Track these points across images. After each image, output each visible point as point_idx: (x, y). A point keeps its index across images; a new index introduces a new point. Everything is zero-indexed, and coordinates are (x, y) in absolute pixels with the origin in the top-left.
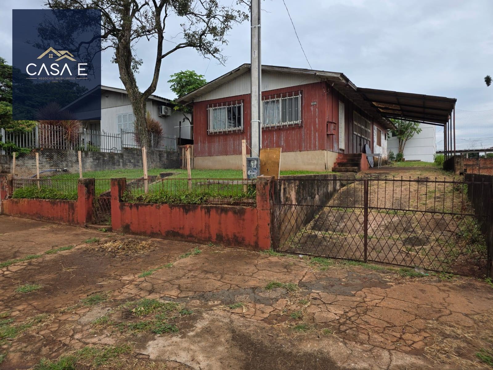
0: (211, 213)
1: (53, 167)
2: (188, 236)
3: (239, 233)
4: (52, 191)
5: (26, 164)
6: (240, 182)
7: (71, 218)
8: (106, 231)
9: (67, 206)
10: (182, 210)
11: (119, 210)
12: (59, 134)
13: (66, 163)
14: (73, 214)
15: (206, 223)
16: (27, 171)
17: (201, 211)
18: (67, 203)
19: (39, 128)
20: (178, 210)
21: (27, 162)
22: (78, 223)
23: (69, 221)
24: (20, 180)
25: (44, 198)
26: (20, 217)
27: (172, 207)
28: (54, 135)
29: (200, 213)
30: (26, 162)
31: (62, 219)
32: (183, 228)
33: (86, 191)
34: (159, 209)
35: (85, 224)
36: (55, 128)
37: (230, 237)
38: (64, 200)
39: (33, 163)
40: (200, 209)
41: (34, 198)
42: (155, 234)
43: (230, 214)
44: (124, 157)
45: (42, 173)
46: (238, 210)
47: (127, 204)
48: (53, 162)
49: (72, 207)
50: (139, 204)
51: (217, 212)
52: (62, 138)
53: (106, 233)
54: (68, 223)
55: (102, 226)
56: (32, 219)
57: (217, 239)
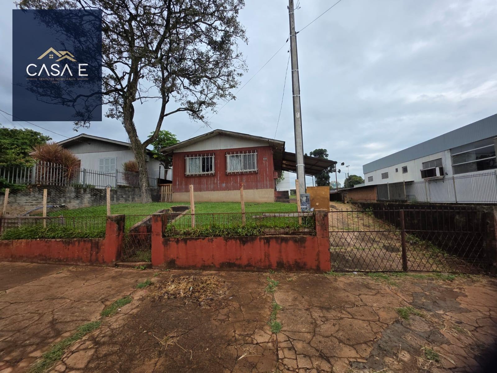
0: (270, 243)
1: (50, 203)
2: (246, 266)
3: (300, 259)
4: (66, 229)
5: (18, 201)
6: (296, 215)
7: (94, 257)
8: (145, 269)
9: (89, 245)
10: (239, 242)
11: (163, 246)
12: (59, 171)
13: (64, 199)
14: (97, 253)
15: (265, 253)
16: (18, 208)
17: (260, 241)
18: (88, 241)
19: (37, 165)
20: (234, 242)
21: (20, 199)
22: (104, 262)
23: (90, 261)
24: (15, 219)
25: (54, 238)
26: (11, 261)
27: (227, 239)
28: (53, 172)
29: (259, 244)
30: (18, 198)
31: (80, 259)
32: (240, 259)
33: (117, 228)
34: (212, 242)
35: (115, 263)
36: (55, 165)
37: (291, 263)
38: (83, 238)
39: (27, 200)
40: (258, 240)
41: (36, 238)
42: (207, 266)
43: (291, 243)
44: (118, 193)
45: (38, 209)
46: (299, 239)
47: (174, 239)
48: (51, 197)
49: (97, 246)
50: (188, 239)
51: (277, 242)
52: (62, 175)
53: (146, 271)
54: (89, 264)
55: (138, 263)
56: (32, 262)
57: (277, 266)
